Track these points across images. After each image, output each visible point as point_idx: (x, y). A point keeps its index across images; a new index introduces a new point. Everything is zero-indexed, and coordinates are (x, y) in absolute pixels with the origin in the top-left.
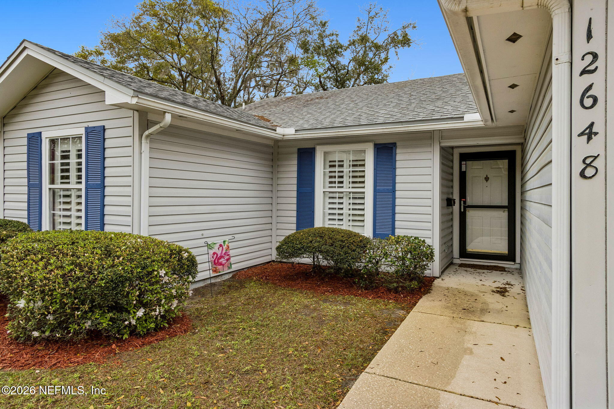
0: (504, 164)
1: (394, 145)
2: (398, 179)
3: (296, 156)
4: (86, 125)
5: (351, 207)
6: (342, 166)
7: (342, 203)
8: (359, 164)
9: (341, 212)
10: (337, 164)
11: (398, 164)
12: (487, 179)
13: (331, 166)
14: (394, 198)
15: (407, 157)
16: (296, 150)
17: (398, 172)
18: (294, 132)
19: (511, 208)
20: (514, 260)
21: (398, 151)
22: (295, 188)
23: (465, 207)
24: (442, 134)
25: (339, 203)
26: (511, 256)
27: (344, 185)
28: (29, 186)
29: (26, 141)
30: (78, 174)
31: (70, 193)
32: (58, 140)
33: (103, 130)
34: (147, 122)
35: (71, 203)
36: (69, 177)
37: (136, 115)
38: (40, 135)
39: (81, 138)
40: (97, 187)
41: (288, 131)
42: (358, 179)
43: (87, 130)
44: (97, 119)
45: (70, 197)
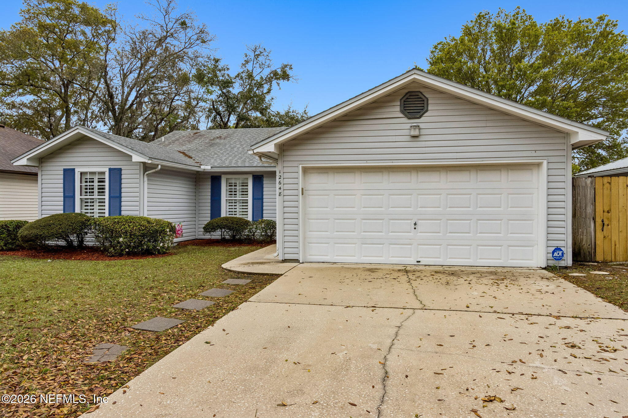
1: (262, 176)
2: (264, 193)
3: (210, 180)
4: (109, 167)
5: (241, 207)
6: (236, 186)
7: (236, 206)
8: (245, 185)
9: (235, 210)
10: (233, 184)
11: (264, 186)
13: (230, 186)
14: (263, 202)
15: (268, 182)
16: (210, 176)
17: (265, 189)
18: (210, 168)
21: (264, 179)
22: (210, 197)
25: (235, 206)
27: (237, 196)
28: (65, 197)
29: (62, 172)
30: (101, 191)
31: (92, 201)
32: (86, 173)
33: (120, 170)
34: (146, 167)
35: (93, 206)
36: (93, 192)
37: (142, 164)
38: (74, 170)
39: (104, 173)
40: (117, 197)
41: (207, 168)
42: (244, 193)
43: (110, 169)
44: (116, 165)
45: (93, 202)
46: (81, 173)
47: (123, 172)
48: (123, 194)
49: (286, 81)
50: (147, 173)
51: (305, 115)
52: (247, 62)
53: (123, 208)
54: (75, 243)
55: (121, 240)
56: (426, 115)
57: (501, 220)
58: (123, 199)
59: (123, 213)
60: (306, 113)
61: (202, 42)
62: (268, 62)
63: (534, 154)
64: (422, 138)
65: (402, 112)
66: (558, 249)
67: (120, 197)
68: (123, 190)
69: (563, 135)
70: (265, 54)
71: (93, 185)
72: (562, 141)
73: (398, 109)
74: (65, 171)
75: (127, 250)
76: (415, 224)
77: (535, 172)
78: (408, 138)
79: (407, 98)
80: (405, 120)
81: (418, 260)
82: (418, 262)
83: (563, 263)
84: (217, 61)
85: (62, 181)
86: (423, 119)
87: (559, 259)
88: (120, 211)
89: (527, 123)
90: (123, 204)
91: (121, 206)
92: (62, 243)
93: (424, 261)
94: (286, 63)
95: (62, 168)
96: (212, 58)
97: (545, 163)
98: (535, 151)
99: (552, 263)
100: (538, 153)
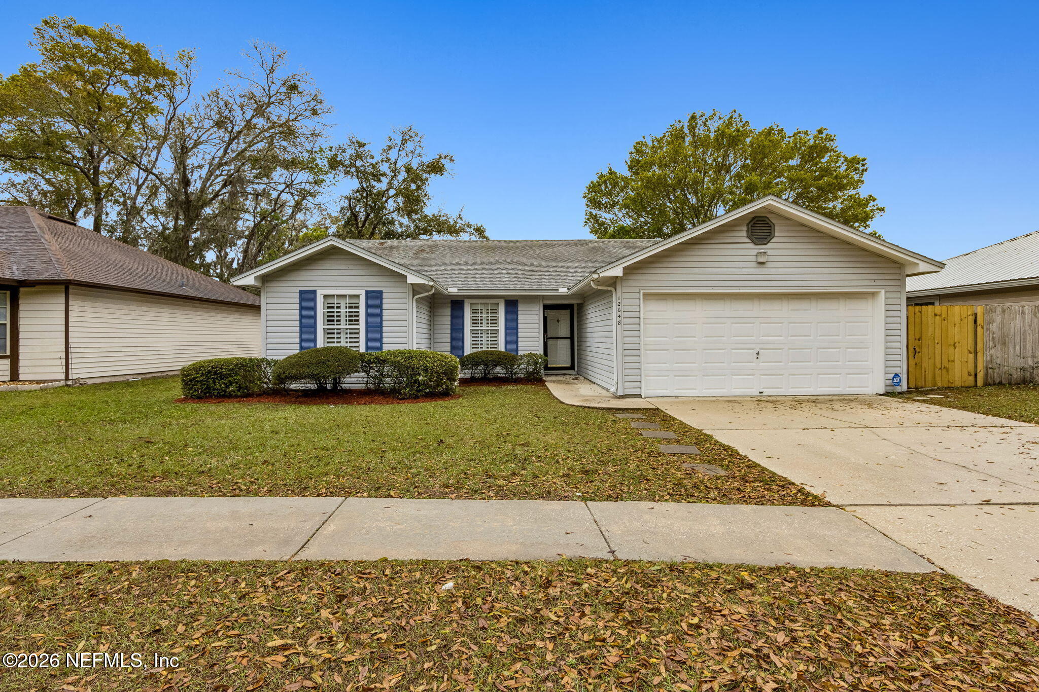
0: (568, 311)
1: (517, 301)
2: (519, 321)
3: (450, 305)
4: (366, 289)
5: (489, 339)
6: (482, 313)
7: (482, 337)
8: (495, 311)
9: (482, 342)
10: (479, 311)
11: (519, 313)
12: (558, 321)
13: (475, 313)
14: (517, 333)
15: (524, 308)
16: (449, 301)
17: (519, 317)
18: (456, 291)
19: (572, 338)
20: (574, 369)
21: (519, 305)
22: (449, 327)
23: (547, 339)
24: (544, 297)
25: (480, 337)
26: (572, 367)
27: (483, 325)
28: (301, 326)
29: (297, 295)
30: (353, 318)
31: (339, 331)
32: (332, 296)
33: (381, 293)
34: (416, 289)
35: (340, 338)
36: (339, 321)
37: (410, 287)
38: (315, 291)
39: (358, 297)
40: (377, 327)
41: (453, 290)
42: (495, 321)
43: (367, 292)
44: (375, 286)
45: (340, 333)
46: (326, 297)
47: (384, 295)
48: (384, 323)
49: (438, 175)
50: (417, 297)
51: (459, 220)
52: (390, 148)
53: (384, 340)
54: (329, 387)
55: (421, 378)
56: (773, 241)
57: (839, 348)
58: (384, 329)
59: (384, 346)
60: (461, 219)
61: (313, 114)
62: (418, 150)
63: (872, 283)
64: (769, 265)
65: (748, 237)
66: (896, 375)
67: (381, 326)
68: (384, 318)
69: (897, 265)
70: (417, 139)
71: (340, 312)
72: (898, 271)
73: (745, 234)
74: (302, 293)
75: (428, 390)
76: (758, 354)
77: (870, 302)
78: (754, 265)
79: (754, 223)
80: (752, 246)
81: (761, 391)
82: (760, 393)
83: (899, 389)
84: (361, 145)
85: (298, 306)
86: (769, 246)
87: (898, 384)
88: (381, 344)
89: (867, 253)
90: (384, 335)
91: (381, 338)
92: (312, 386)
93: (767, 392)
94: (444, 153)
95: (298, 289)
96: (354, 140)
97: (883, 291)
98: (874, 280)
99: (890, 389)
100: (877, 283)
